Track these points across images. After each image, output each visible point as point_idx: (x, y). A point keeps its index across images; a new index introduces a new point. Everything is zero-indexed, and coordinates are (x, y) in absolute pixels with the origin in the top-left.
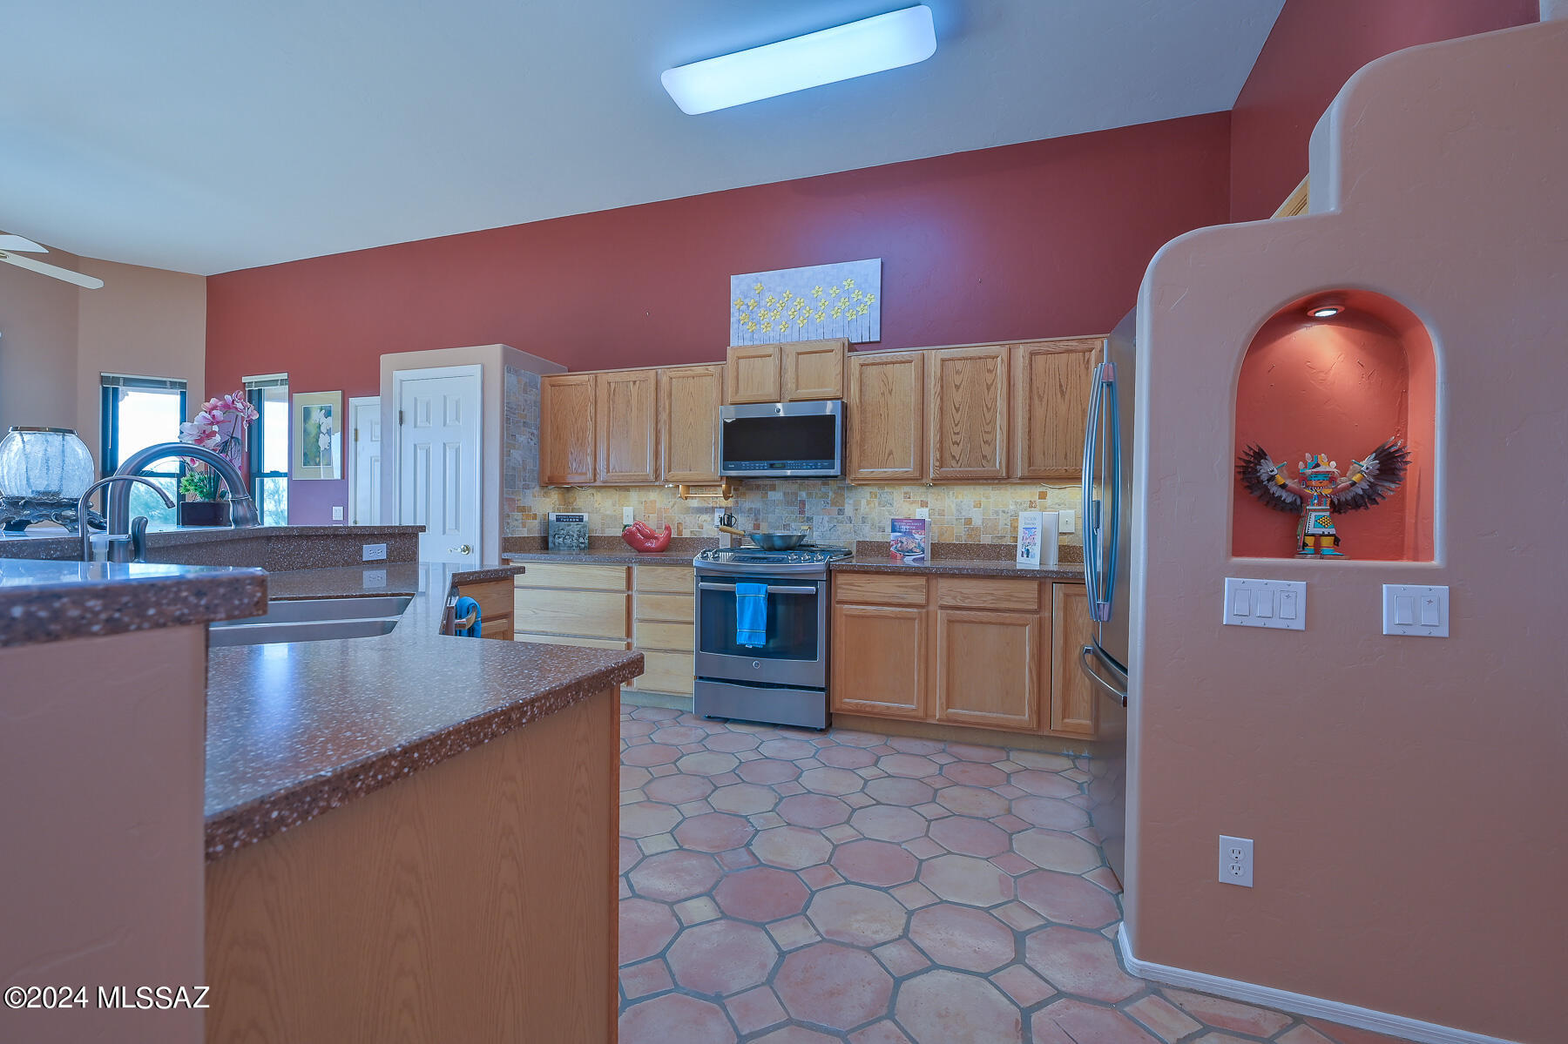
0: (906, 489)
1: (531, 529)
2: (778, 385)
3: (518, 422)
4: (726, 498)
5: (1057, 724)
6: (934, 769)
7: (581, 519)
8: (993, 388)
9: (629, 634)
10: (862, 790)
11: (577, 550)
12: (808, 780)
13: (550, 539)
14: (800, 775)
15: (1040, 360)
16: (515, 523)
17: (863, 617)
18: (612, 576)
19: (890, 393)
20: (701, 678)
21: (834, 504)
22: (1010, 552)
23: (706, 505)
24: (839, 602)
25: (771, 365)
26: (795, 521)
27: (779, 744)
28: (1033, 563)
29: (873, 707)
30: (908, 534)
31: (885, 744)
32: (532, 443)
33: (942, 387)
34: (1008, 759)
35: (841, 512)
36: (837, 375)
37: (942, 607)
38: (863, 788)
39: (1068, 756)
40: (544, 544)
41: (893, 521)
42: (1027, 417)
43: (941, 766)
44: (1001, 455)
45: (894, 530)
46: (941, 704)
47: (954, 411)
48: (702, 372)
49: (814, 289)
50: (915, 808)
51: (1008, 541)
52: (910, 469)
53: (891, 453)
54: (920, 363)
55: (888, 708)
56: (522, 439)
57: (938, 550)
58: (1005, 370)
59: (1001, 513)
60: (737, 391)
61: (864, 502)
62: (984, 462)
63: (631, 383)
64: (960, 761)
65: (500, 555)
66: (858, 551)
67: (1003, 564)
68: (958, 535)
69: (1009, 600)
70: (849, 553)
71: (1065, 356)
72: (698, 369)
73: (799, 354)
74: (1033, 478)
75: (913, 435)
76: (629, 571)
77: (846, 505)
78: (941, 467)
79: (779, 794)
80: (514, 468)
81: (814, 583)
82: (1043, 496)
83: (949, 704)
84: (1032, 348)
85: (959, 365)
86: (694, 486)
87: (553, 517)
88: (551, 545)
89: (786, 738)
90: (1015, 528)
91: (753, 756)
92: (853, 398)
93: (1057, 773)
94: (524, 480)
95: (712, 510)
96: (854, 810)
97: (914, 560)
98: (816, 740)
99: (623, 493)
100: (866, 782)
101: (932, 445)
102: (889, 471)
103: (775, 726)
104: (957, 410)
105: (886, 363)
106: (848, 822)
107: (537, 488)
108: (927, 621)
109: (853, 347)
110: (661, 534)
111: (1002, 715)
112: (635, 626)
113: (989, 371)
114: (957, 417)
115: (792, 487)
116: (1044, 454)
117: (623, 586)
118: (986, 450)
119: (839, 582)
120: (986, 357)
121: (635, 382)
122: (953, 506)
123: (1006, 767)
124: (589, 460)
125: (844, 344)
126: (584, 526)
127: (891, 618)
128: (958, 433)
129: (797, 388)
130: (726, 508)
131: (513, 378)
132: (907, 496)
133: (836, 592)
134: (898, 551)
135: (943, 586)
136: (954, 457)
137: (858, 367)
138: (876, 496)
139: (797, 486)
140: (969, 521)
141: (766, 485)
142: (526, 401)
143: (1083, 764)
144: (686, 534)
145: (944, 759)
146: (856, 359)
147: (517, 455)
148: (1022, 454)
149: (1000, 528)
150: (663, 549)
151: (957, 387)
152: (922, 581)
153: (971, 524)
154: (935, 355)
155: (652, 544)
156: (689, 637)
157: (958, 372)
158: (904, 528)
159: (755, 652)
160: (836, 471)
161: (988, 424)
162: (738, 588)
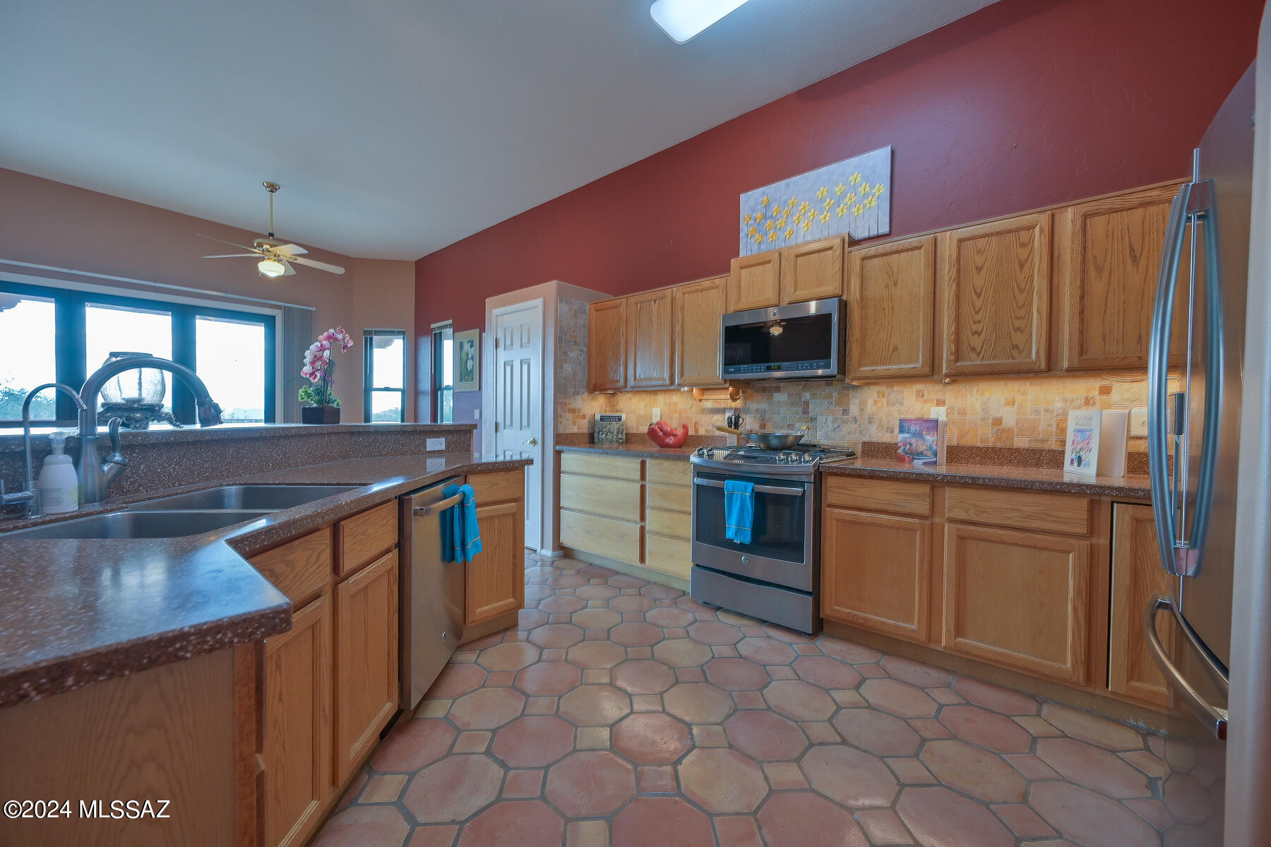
0: (919, 386)
1: (582, 427)
2: (777, 289)
3: (569, 341)
4: (734, 399)
5: (1117, 683)
6: (931, 708)
7: (620, 419)
8: (1027, 266)
9: (643, 518)
10: (830, 720)
11: (616, 445)
12: (775, 693)
13: (596, 435)
14: (766, 686)
15: (1098, 224)
16: (568, 422)
17: (855, 523)
18: (629, 466)
19: (896, 284)
20: (697, 565)
21: (839, 403)
22: (1056, 459)
23: (717, 406)
24: (830, 506)
25: (769, 272)
26: (799, 421)
27: (759, 643)
28: (1087, 473)
29: (866, 619)
30: (919, 435)
31: (877, 663)
32: (582, 358)
33: (959, 271)
34: (1038, 715)
35: (845, 412)
36: (836, 273)
37: (951, 520)
38: (832, 717)
39: (1136, 729)
40: (591, 440)
41: (902, 421)
42: (1078, 293)
43: (941, 706)
44: (1039, 342)
45: (901, 431)
46: (948, 631)
47: (974, 296)
48: (710, 285)
49: (819, 190)
50: (889, 761)
51: (1053, 445)
52: (919, 364)
53: (895, 349)
54: (932, 248)
55: (883, 623)
56: (573, 355)
57: (955, 454)
58: (1045, 239)
59: (1042, 412)
60: (739, 300)
61: (870, 402)
62: (1015, 353)
63: (653, 302)
64: (968, 704)
65: (554, 448)
66: (863, 452)
67: (1044, 474)
68: (984, 436)
69: (1042, 519)
70: (851, 455)
71: (1139, 213)
72: (706, 282)
73: (798, 256)
74: (1086, 368)
75: (922, 329)
76: (643, 464)
77: (851, 406)
78: (957, 360)
79: (736, 705)
80: (565, 379)
81: (801, 484)
82: (1106, 391)
83: (959, 630)
84: (1085, 210)
85: (981, 243)
86: (706, 389)
87: (598, 417)
88: (596, 440)
89: (769, 637)
90: (1062, 431)
91: (727, 652)
92: (853, 295)
93: (1113, 752)
94: (575, 388)
95: (723, 411)
96: (811, 745)
97: (924, 464)
98: (799, 644)
99: (652, 397)
100: (839, 708)
101: (945, 337)
102: (894, 368)
103: (763, 622)
104: (979, 295)
105: (891, 253)
106: (798, 760)
107: (586, 394)
108: (933, 535)
109: (853, 242)
110: (680, 432)
111: (1032, 658)
112: (648, 512)
113: (1023, 245)
114: (978, 303)
115: (796, 388)
116: (1104, 339)
117: (637, 476)
118: (1018, 338)
119: (828, 485)
120: (1018, 230)
121: (655, 301)
122: (978, 405)
123: (1034, 726)
124: (622, 370)
125: (844, 240)
126: (622, 425)
127: (888, 527)
128: (979, 322)
129: (795, 290)
130: (736, 410)
131: (565, 307)
132: (920, 395)
133: (826, 495)
134: (906, 453)
135: (950, 496)
136: (973, 349)
137: (858, 262)
138: (884, 395)
139: (801, 387)
140: (998, 421)
141: (771, 388)
142: (576, 324)
143: (1157, 745)
144: (702, 432)
145: (945, 697)
146: (858, 253)
147: (568, 368)
148: (1070, 340)
149: (1041, 429)
150: (679, 445)
151: (979, 269)
152: (925, 489)
153: (1000, 424)
154: (948, 239)
155: (671, 440)
156: (687, 526)
157: (979, 252)
158: (913, 428)
159: (742, 548)
160: (833, 370)
161: (1020, 308)
162: (728, 485)
